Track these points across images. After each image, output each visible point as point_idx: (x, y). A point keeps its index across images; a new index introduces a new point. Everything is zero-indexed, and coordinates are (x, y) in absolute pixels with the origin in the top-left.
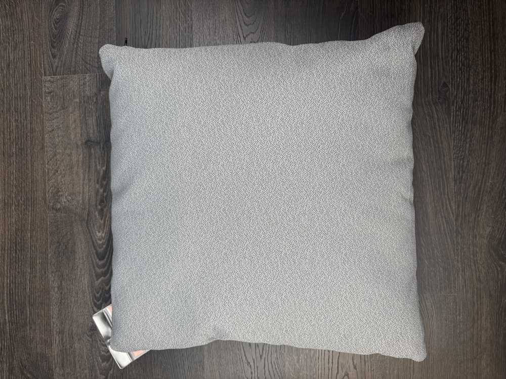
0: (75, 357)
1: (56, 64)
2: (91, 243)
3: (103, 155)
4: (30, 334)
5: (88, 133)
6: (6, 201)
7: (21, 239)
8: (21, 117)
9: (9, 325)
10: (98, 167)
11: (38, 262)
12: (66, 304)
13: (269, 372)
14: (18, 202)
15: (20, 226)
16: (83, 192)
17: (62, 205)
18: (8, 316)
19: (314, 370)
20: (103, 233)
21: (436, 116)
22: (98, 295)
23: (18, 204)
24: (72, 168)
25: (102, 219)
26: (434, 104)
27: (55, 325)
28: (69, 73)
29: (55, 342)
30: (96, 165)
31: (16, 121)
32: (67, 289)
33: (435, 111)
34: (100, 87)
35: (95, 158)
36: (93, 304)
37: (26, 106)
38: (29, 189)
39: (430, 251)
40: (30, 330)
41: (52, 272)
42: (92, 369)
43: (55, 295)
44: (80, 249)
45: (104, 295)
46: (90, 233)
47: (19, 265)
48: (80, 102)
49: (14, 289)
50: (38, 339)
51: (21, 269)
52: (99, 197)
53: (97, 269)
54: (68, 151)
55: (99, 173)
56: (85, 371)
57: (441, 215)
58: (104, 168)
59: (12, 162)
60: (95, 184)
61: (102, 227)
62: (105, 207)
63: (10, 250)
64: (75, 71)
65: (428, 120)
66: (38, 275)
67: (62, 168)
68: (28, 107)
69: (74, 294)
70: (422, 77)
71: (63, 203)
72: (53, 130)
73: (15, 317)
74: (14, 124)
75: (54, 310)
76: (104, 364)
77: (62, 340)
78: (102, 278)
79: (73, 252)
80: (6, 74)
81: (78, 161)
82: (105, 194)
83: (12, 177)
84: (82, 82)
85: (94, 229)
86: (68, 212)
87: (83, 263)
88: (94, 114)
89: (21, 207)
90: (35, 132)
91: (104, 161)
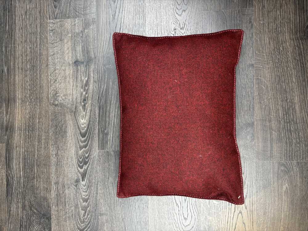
0: (65, 199)
1: (57, 12)
2: (77, 127)
3: (86, 70)
4: (37, 184)
5: (76, 56)
6: (23, 99)
7: (32, 124)
8: (33, 46)
9: (23, 178)
10: (83, 78)
11: (43, 138)
12: (60, 165)
13: (190, 210)
14: (31, 100)
15: (32, 115)
16: (73, 94)
17: (59, 102)
18: (23, 173)
19: (220, 209)
20: (85, 120)
21: (302, 47)
22: (81, 160)
23: (31, 101)
24: (65, 79)
25: (84, 112)
26: (301, 39)
27: (53, 179)
28: (65, 18)
29: (53, 189)
30: (81, 77)
31: (30, 48)
32: (61, 156)
33: (301, 44)
34: (85, 27)
35: (81, 72)
36: (77, 165)
37: (37, 39)
38: (38, 91)
39: (296, 134)
40: (37, 182)
41: (52, 145)
42: (76, 206)
43: (53, 160)
44: (70, 131)
45: (85, 160)
46: (76, 120)
47: (30, 141)
48: (72, 36)
49: (27, 156)
50: (42, 188)
51: (32, 142)
52: (83, 97)
53: (80, 143)
54: (63, 68)
55: (83, 82)
56: (72, 208)
57: (304, 111)
58: (86, 79)
59: (27, 74)
60: (80, 89)
61: (84, 117)
62: (86, 103)
63: (25, 130)
64: (69, 16)
65: (297, 49)
66: (43, 146)
67: (59, 78)
68: (38, 39)
69: (66, 159)
70: (293, 22)
71: (60, 101)
72: (54, 54)
73: (27, 173)
74: (29, 50)
75: (53, 169)
76: (84, 203)
77: (58, 188)
78: (84, 149)
79: (65, 132)
80: (25, 19)
81: (69, 74)
82: (87, 95)
83: (27, 84)
84: (73, 23)
85: (79, 117)
86: (62, 106)
87: (72, 139)
88: (80, 44)
89: (33, 103)
90: (42, 55)
91: (87, 74)
